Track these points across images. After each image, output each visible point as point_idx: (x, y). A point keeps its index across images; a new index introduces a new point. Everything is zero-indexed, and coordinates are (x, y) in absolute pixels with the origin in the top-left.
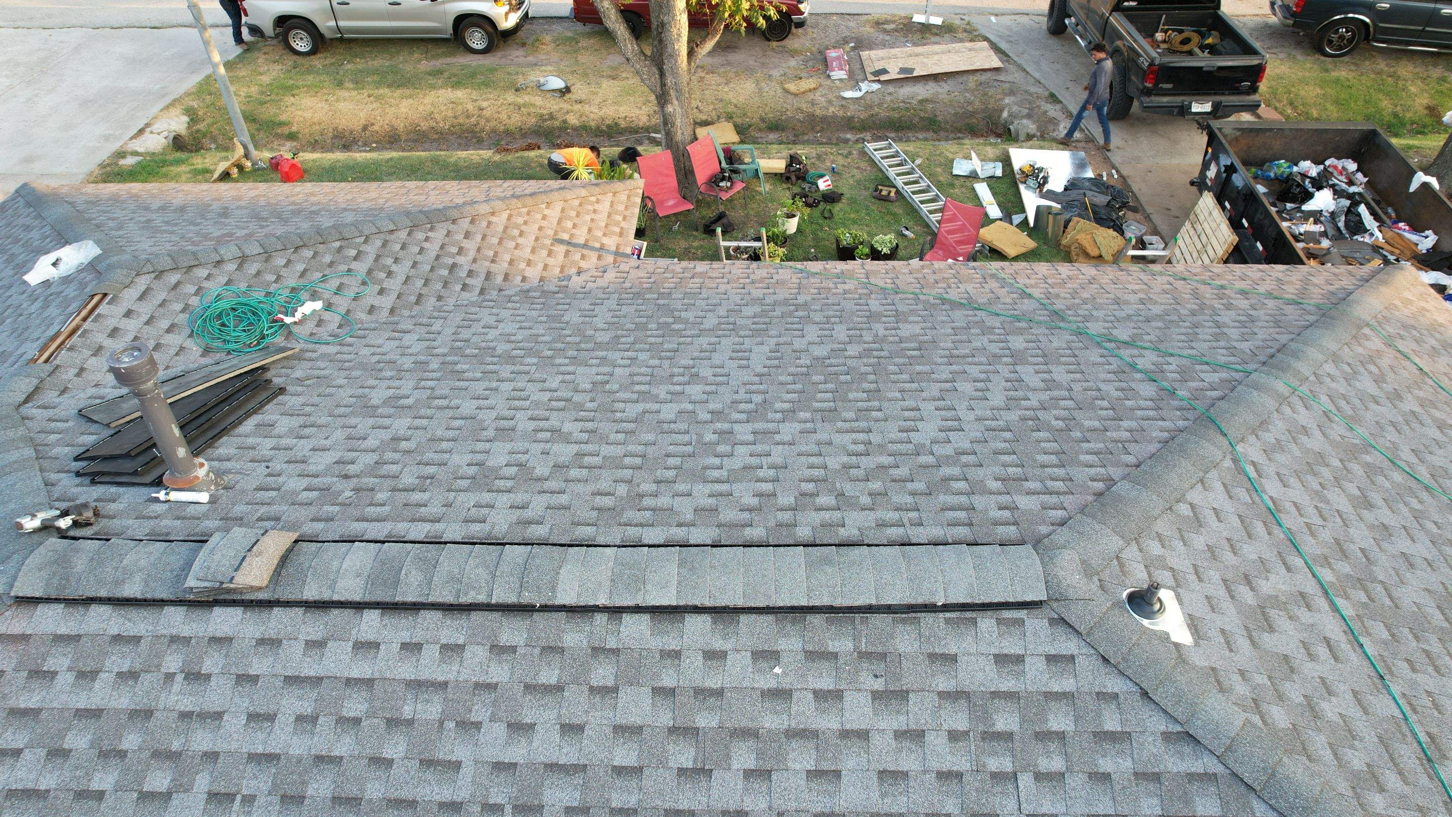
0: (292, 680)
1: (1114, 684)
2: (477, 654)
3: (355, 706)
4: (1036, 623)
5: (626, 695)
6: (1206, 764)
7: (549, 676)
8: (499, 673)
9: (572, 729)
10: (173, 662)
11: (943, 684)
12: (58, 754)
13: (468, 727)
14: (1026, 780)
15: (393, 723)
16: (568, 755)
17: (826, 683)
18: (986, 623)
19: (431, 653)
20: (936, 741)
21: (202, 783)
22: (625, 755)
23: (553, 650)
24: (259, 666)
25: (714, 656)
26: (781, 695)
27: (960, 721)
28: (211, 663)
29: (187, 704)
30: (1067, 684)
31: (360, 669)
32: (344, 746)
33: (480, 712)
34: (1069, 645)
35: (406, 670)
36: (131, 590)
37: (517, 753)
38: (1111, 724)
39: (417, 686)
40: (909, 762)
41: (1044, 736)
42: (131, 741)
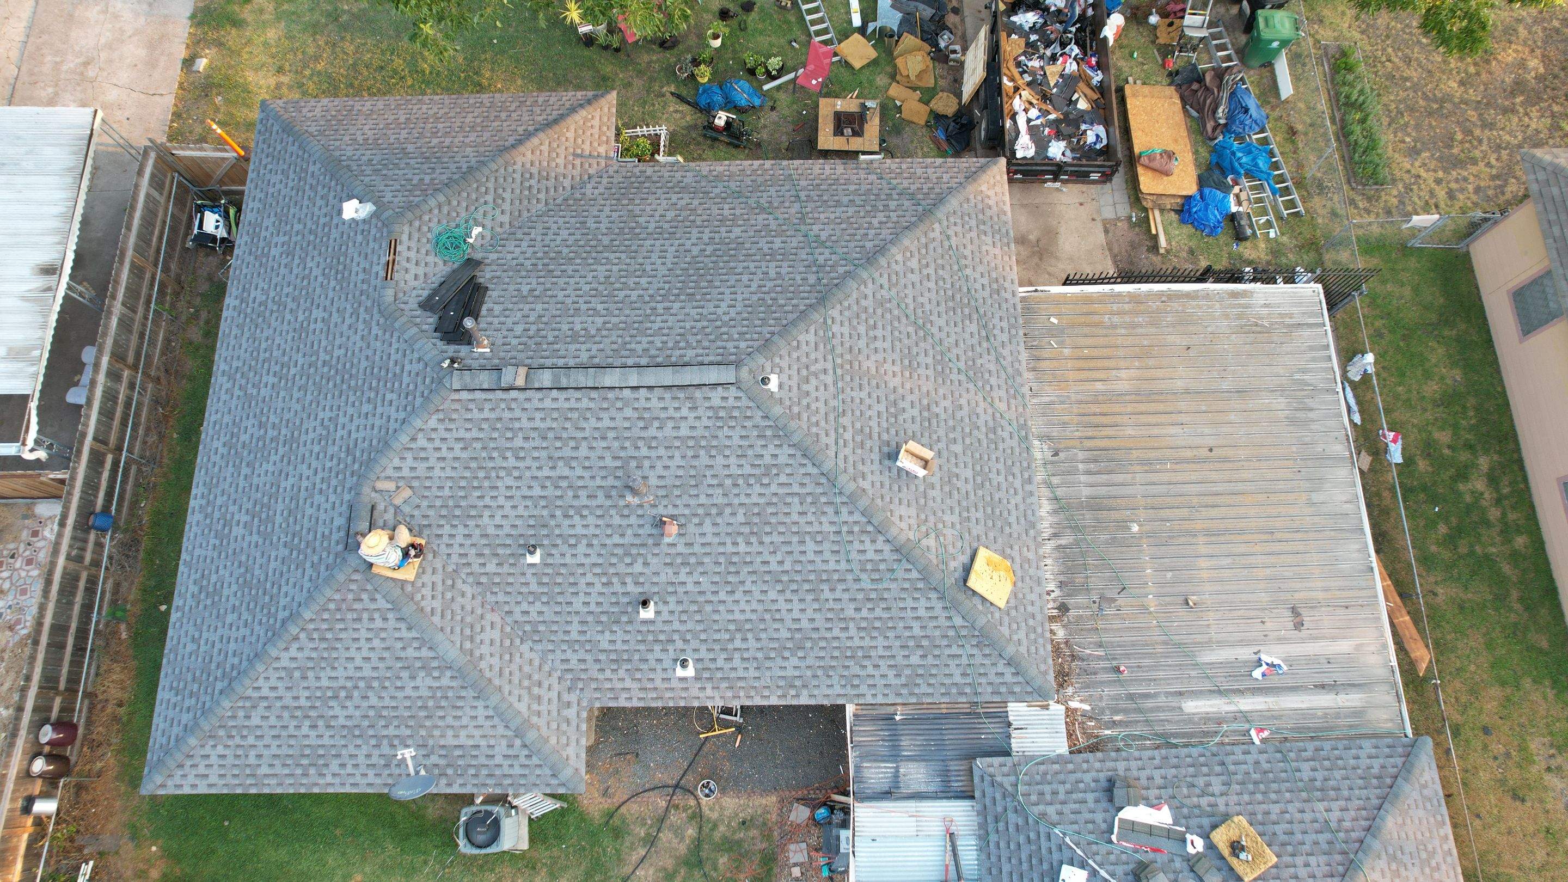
0: (537, 409)
1: (751, 404)
2: (585, 400)
3: (555, 415)
4: (733, 388)
5: (626, 410)
6: (771, 423)
7: (605, 406)
8: (592, 405)
9: (612, 419)
10: (503, 406)
11: (707, 405)
12: (481, 429)
13: (586, 419)
14: (726, 428)
15: (566, 419)
16: (612, 425)
17: (677, 405)
18: (720, 389)
19: (573, 400)
20: (704, 419)
21: (520, 435)
22: (627, 425)
23: (605, 399)
24: (527, 406)
25: (648, 399)
26: (665, 408)
27: (711, 414)
28: (513, 405)
29: (511, 416)
30: (739, 404)
31: (555, 406)
32: (554, 425)
33: (588, 415)
34: (740, 394)
35: (567, 405)
36: (485, 386)
37: (599, 425)
38: (749, 414)
39: (571, 409)
40: (697, 424)
41: (731, 417)
42: (499, 426)
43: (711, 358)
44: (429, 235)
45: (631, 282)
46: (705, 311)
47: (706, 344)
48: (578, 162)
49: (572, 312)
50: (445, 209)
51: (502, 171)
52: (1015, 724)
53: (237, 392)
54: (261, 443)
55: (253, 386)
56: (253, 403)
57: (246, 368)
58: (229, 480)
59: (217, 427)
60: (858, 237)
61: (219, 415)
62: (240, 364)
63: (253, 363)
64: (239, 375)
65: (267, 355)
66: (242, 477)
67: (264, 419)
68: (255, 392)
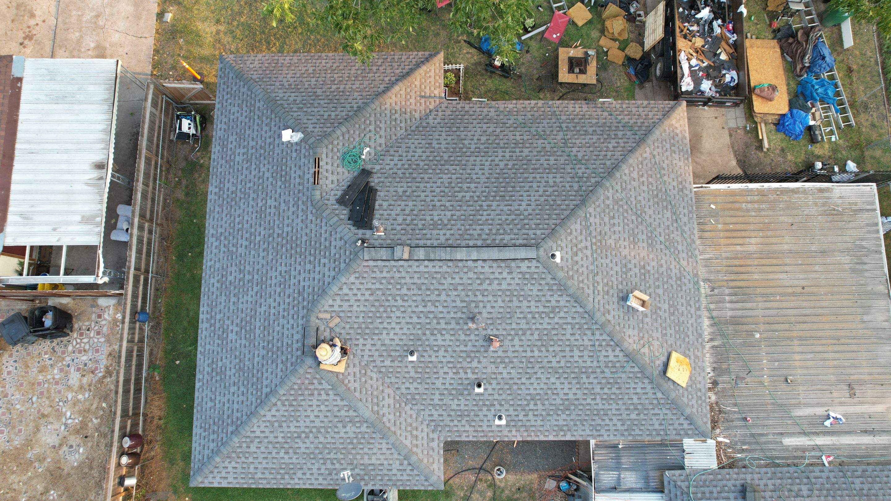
0: (415, 272)
1: (545, 271)
2: (445, 267)
3: (427, 276)
4: (534, 261)
5: (469, 273)
6: (557, 282)
7: (457, 270)
8: (449, 270)
9: (461, 278)
10: (395, 270)
11: (518, 271)
12: (381, 283)
13: (445, 278)
14: (529, 285)
15: (433, 278)
16: (461, 282)
17: (500, 271)
18: (526, 261)
19: (437, 267)
20: (516, 279)
21: (405, 287)
22: (470, 282)
23: (457, 266)
24: (409, 270)
25: (483, 267)
26: (493, 273)
27: (520, 276)
28: (401, 269)
29: (399, 276)
30: (537, 271)
31: (426, 270)
32: (426, 282)
33: (446, 276)
34: (539, 265)
35: (434, 270)
36: (384, 258)
37: (453, 282)
38: (543, 276)
39: (436, 272)
40: (512, 282)
41: (533, 278)
42: (392, 281)
43: (521, 241)
44: (338, 154)
45: (465, 186)
46: (512, 208)
47: (516, 231)
48: (423, 101)
49: (431, 207)
50: (347, 136)
51: (378, 109)
52: (687, 451)
53: (223, 249)
54: (241, 283)
55: (233, 245)
56: (234, 257)
57: (227, 234)
58: (223, 304)
59: (212, 270)
60: (601, 157)
61: (213, 262)
62: (223, 231)
63: (232, 231)
64: (222, 238)
65: (240, 226)
66: (231, 303)
67: (242, 268)
68: (234, 249)
